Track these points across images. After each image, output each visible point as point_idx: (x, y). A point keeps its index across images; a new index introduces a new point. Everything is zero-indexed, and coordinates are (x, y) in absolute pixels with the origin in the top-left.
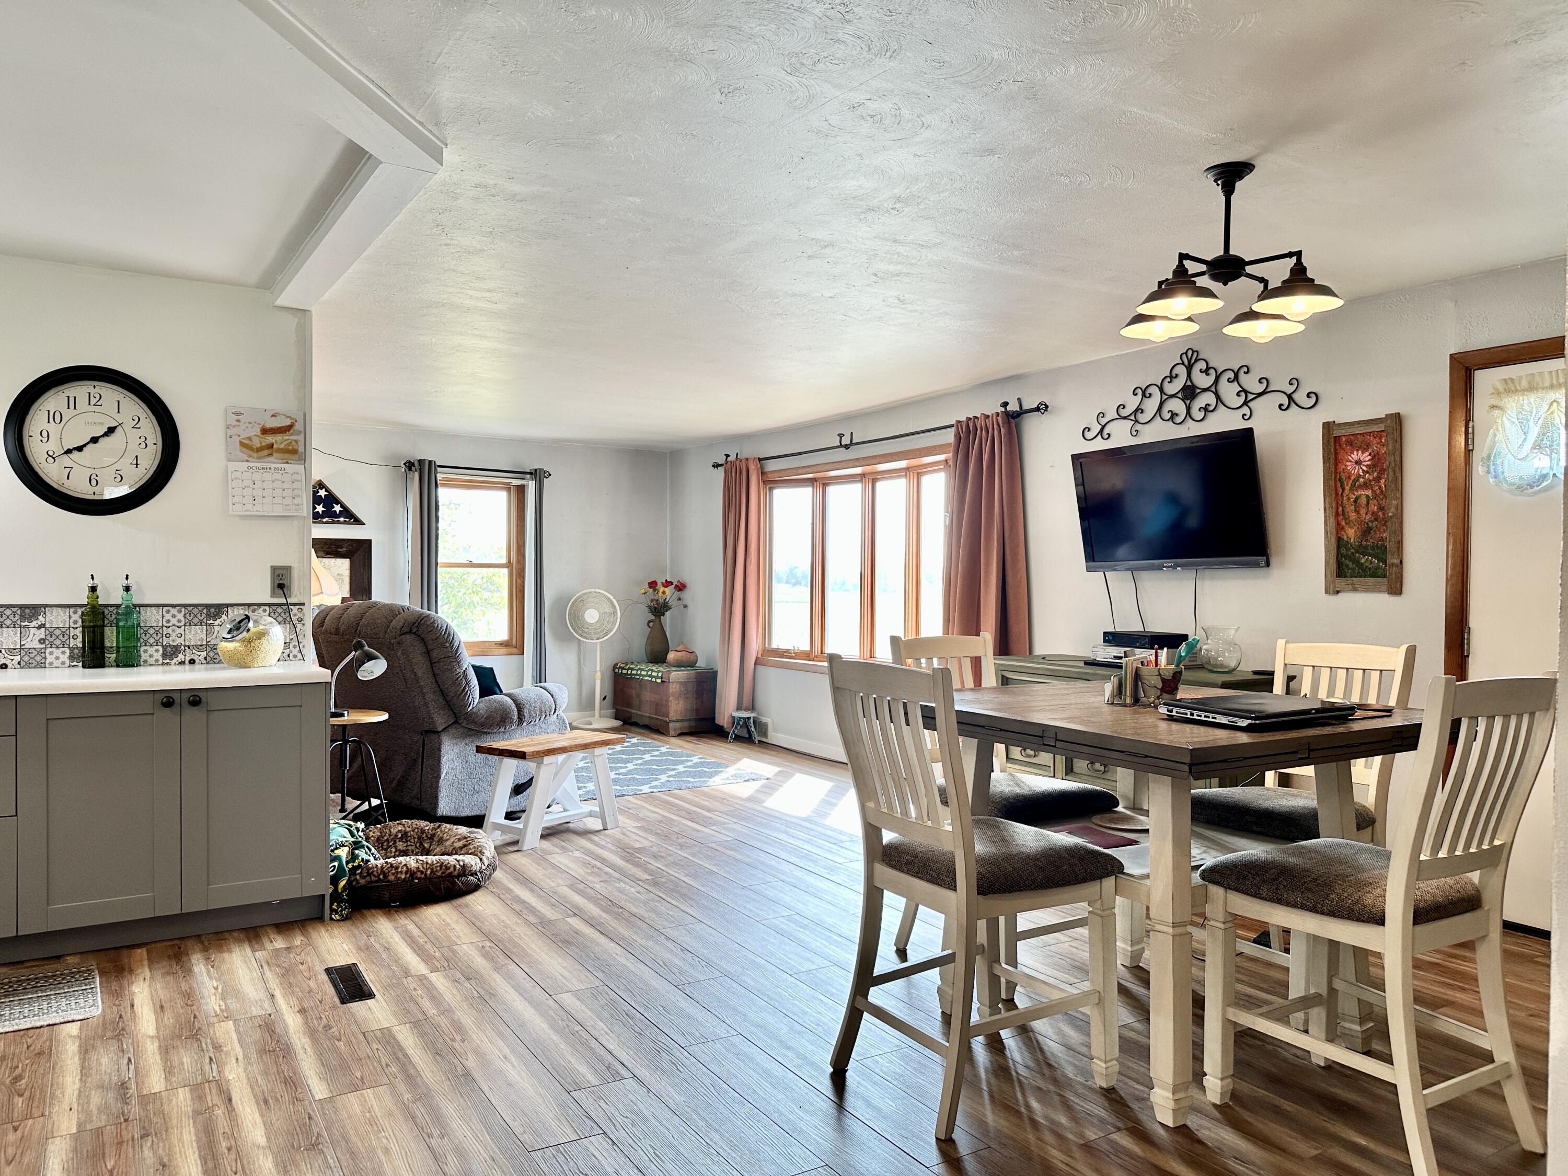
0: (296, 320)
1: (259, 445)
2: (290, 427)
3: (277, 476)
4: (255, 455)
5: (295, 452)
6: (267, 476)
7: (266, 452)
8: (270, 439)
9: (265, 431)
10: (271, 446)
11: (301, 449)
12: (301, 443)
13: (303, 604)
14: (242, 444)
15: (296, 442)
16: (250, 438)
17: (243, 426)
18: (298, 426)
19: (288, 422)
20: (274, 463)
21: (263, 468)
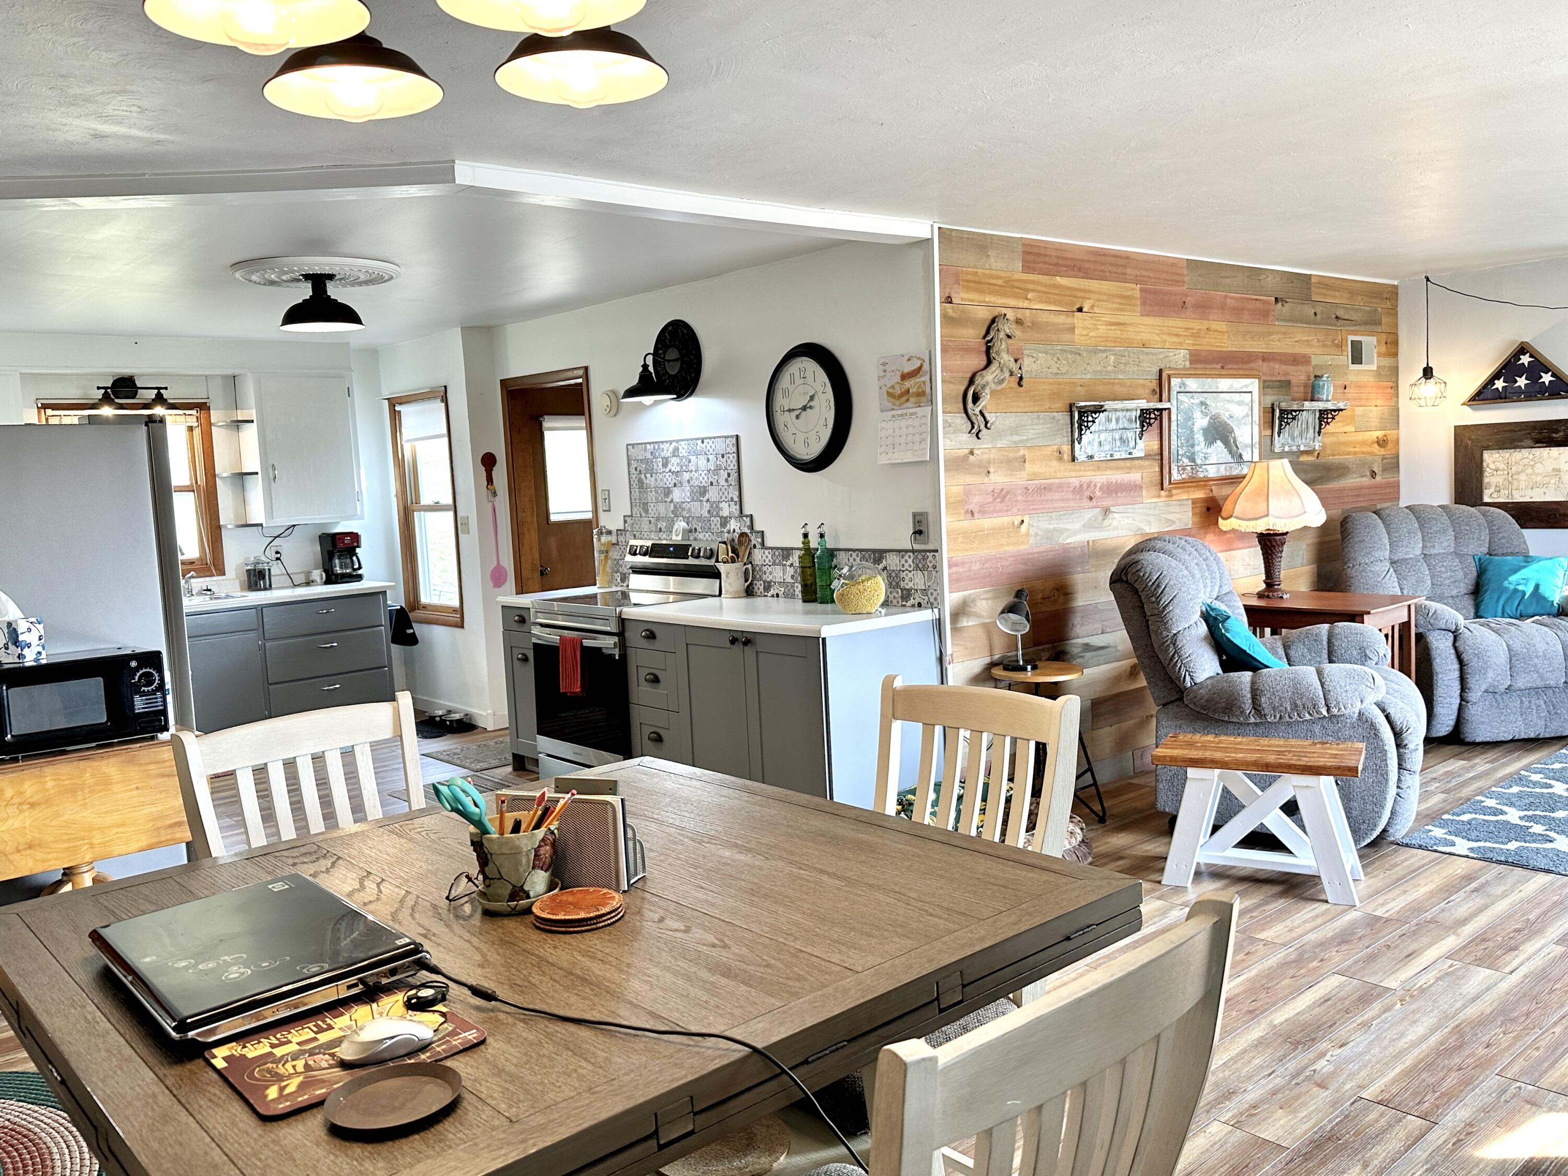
0: (922, 253)
1: (899, 392)
2: (920, 368)
3: (910, 422)
4: (897, 403)
5: (923, 394)
6: (904, 423)
7: (904, 399)
8: (908, 384)
9: (904, 377)
10: (908, 391)
11: (928, 390)
12: (928, 384)
13: (937, 551)
14: (889, 394)
15: (924, 383)
16: (893, 387)
17: (888, 375)
18: (926, 367)
19: (917, 364)
20: (910, 408)
21: (902, 415)
